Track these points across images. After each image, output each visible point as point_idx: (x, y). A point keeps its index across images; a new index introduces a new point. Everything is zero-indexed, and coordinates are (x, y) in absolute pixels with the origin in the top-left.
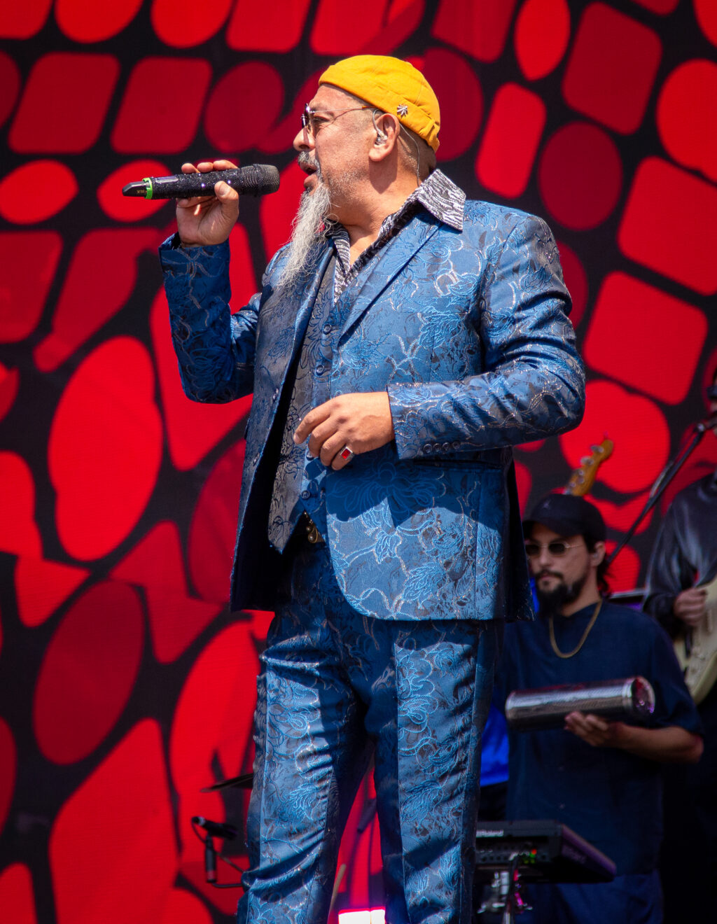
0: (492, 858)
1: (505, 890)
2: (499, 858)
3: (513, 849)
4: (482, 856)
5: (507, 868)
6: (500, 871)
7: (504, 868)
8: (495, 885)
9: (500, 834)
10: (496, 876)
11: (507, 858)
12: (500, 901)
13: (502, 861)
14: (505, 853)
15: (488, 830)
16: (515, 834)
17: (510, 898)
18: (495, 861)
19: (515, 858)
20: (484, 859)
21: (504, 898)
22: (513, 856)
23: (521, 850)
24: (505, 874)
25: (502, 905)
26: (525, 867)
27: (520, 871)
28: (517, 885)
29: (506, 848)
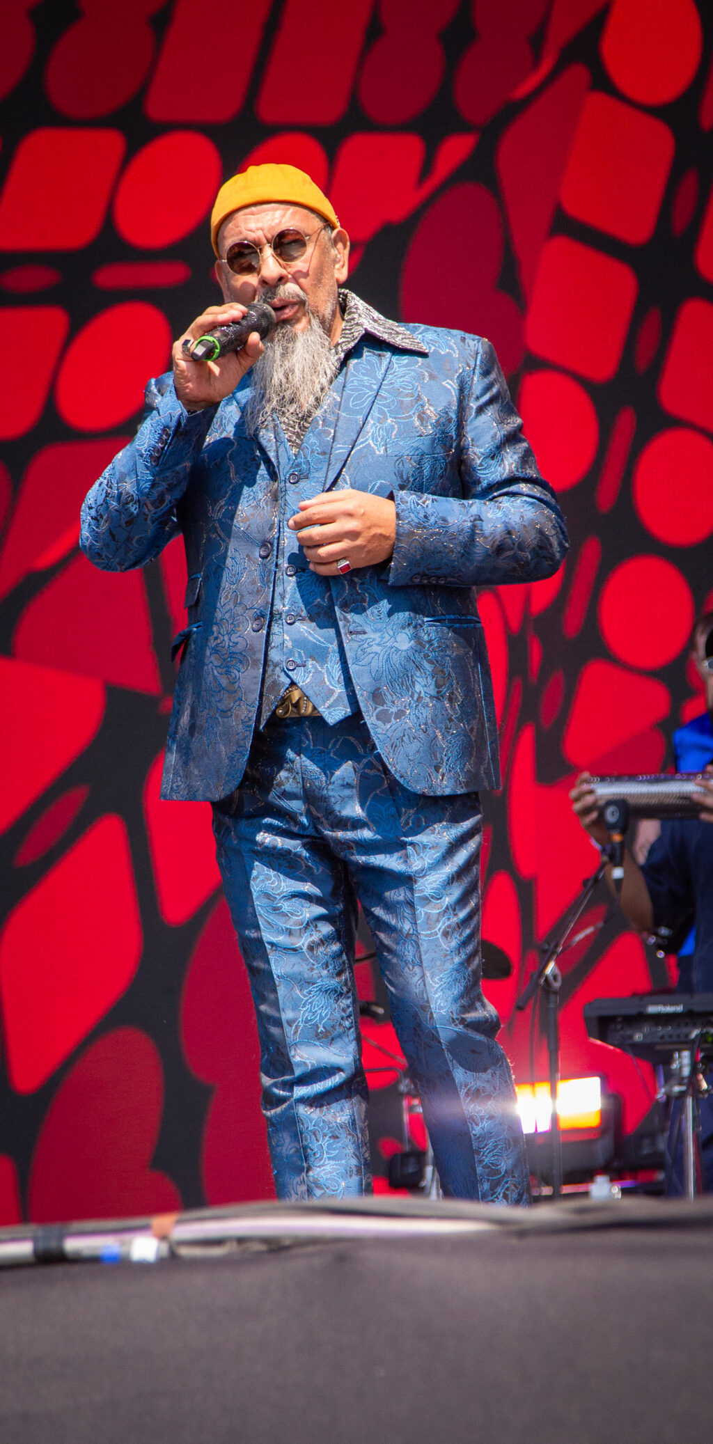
0: (671, 1036)
1: (686, 1071)
2: (679, 1036)
3: (695, 1026)
4: (660, 1034)
5: (689, 1046)
6: (680, 1051)
7: (685, 1046)
8: (675, 1066)
9: (679, 1009)
10: (676, 1055)
11: (687, 1035)
12: (680, 1084)
13: (682, 1039)
14: (685, 1030)
15: (665, 1004)
16: (696, 1009)
17: (692, 1082)
18: (674, 1039)
19: (697, 1036)
20: (662, 1037)
21: (686, 1081)
22: (695, 1033)
23: (704, 1026)
24: (686, 1054)
25: (683, 1088)
26: (708, 1046)
27: (703, 1050)
28: (700, 1065)
29: (687, 1025)
